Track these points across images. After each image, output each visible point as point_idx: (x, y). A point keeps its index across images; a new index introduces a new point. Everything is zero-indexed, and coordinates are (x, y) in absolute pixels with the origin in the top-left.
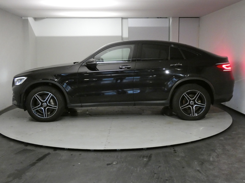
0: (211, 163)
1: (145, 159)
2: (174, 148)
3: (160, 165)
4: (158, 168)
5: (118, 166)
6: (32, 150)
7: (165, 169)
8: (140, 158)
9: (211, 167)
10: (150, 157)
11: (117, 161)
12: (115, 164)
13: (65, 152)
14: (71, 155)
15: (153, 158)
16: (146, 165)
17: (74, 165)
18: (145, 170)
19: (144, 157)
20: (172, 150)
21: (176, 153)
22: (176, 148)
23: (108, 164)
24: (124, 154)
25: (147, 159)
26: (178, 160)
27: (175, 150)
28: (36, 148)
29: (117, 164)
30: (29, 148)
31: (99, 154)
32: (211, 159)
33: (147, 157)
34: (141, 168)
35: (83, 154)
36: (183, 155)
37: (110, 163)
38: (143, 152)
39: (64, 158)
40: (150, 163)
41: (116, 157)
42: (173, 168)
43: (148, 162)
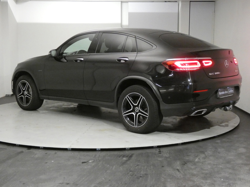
0: (195, 164)
1: (125, 159)
2: (160, 150)
3: (139, 164)
4: (136, 166)
5: (93, 164)
6: (4, 148)
7: (143, 168)
8: (120, 157)
9: (193, 167)
10: (131, 156)
11: (94, 160)
12: (90, 162)
13: (40, 150)
14: (46, 153)
15: (133, 158)
16: (124, 163)
17: (47, 163)
18: (121, 168)
19: (124, 156)
20: (158, 150)
21: (160, 153)
22: (162, 149)
23: (83, 163)
24: (104, 154)
25: (127, 158)
26: (160, 161)
27: (160, 151)
28: (9, 146)
29: (93, 162)
31: (76, 153)
32: (197, 160)
33: (127, 156)
34: (117, 166)
35: (59, 153)
36: (167, 156)
37: (85, 161)
38: (125, 152)
39: (37, 156)
40: (129, 162)
41: (94, 156)
42: (152, 167)
43: (127, 161)
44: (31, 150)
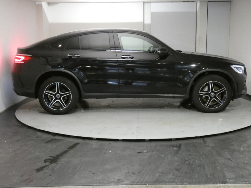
0: (242, 153)
1: (175, 149)
2: (203, 139)
3: (190, 153)
4: (189, 156)
5: (149, 154)
6: (61, 140)
7: (195, 157)
8: (170, 147)
9: (241, 156)
10: (180, 146)
11: (147, 150)
12: (145, 153)
13: (94, 141)
14: (101, 144)
15: (183, 147)
16: (176, 153)
17: (105, 153)
18: (175, 157)
19: (173, 146)
20: (201, 141)
21: (206, 143)
22: (206, 139)
23: (138, 153)
24: (153, 144)
25: (177, 148)
26: (208, 150)
27: (204, 141)
28: (64, 138)
29: (147, 152)
30: (57, 137)
31: (128, 144)
32: (242, 149)
33: (176, 146)
34: (171, 156)
35: (113, 143)
36: (213, 146)
37: (140, 151)
38: (172, 142)
39: (94, 147)
40: (180, 152)
41: (145, 146)
42: (204, 156)
43: (178, 151)
44: (86, 141)
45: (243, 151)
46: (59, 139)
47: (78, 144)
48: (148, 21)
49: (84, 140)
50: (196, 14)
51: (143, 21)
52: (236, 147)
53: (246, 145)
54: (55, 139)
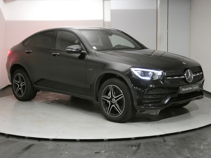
0: (202, 151)
1: (134, 148)
2: (163, 138)
3: (149, 153)
4: (148, 155)
5: (107, 154)
6: (15, 141)
7: (155, 156)
8: (129, 147)
9: (201, 154)
10: (139, 146)
11: (105, 150)
12: (103, 153)
13: (50, 142)
14: (57, 145)
15: (142, 146)
16: (135, 153)
17: (61, 154)
18: (134, 157)
19: (132, 146)
20: (161, 140)
21: (166, 142)
22: (166, 138)
23: (96, 153)
24: (112, 143)
25: (136, 147)
26: (168, 149)
27: (164, 140)
28: (19, 139)
29: (105, 152)
30: (11, 139)
31: (86, 144)
32: (202, 147)
33: (136, 146)
34: (130, 156)
35: (69, 144)
36: (173, 145)
37: (97, 151)
38: (131, 142)
39: (49, 148)
40: (139, 151)
41: (104, 146)
42: (163, 156)
43: (137, 150)
44: (42, 142)
45: (203, 149)
46: (13, 141)
47: (32, 145)
48: (108, 19)
49: (40, 141)
50: (156, 11)
51: (102, 19)
52: (196, 146)
53: (206, 143)
54: (9, 141)
